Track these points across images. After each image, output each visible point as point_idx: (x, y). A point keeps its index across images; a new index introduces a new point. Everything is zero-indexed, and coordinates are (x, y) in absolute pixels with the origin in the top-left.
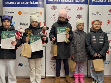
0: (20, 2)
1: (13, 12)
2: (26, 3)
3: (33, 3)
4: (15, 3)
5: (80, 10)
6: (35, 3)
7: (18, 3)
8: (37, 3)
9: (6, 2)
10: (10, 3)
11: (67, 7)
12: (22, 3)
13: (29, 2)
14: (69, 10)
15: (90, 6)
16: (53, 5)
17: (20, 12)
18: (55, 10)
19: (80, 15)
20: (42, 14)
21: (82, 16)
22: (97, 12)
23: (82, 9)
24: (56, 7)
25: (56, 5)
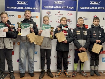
0: (20, 7)
1: (14, 16)
2: (25, 8)
3: (31, 8)
4: (16, 8)
5: (70, 15)
6: (32, 8)
7: (18, 8)
8: (34, 8)
9: (7, 7)
10: (11, 8)
11: (59, 12)
12: (21, 8)
13: (27, 8)
14: (61, 15)
15: (78, 12)
16: (48, 10)
17: (20, 15)
18: (49, 15)
19: (70, 20)
20: (38, 18)
21: (71, 20)
22: (84, 17)
23: (71, 15)
24: (51, 12)
25: (50, 11)
